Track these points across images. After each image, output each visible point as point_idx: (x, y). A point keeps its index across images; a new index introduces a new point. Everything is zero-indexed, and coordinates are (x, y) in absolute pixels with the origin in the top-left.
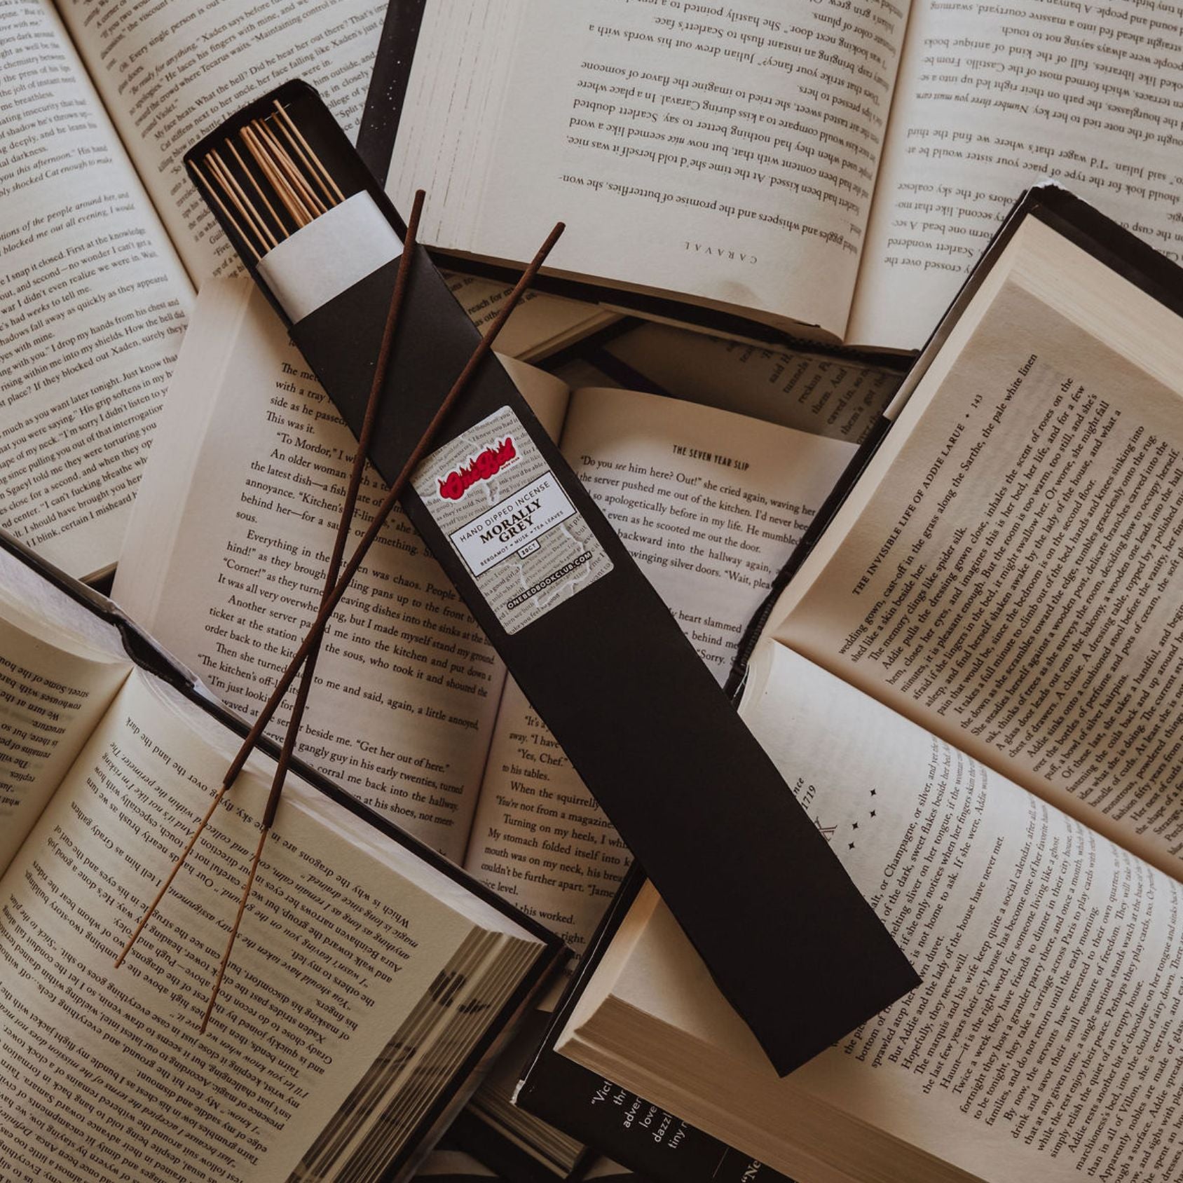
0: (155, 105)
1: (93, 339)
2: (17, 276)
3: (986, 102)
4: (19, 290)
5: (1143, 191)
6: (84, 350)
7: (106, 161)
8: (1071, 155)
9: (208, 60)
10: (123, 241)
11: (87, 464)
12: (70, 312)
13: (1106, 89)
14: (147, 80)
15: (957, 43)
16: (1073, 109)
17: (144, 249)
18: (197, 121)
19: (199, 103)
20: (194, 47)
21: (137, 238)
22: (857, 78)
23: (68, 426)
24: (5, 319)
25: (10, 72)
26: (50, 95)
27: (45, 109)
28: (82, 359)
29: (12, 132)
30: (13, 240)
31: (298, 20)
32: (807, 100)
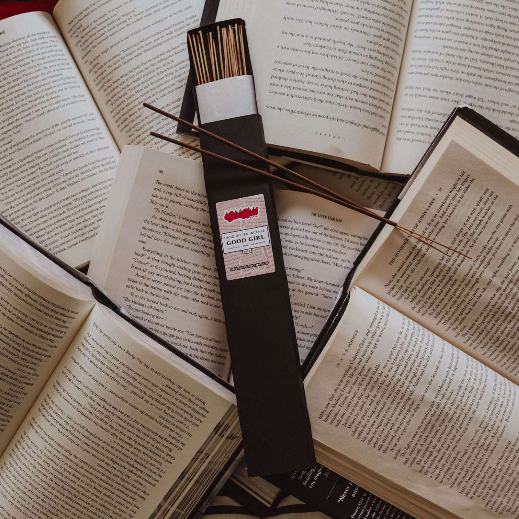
0: (104, 78)
1: (80, 171)
2: (49, 147)
3: (436, 76)
4: (50, 152)
5: (499, 111)
6: (76, 176)
7: (84, 101)
8: (470, 96)
9: (124, 60)
10: (92, 132)
11: (78, 221)
12: (70, 161)
13: (484, 70)
14: (100, 68)
15: (425, 52)
16: (471, 78)
17: (100, 136)
18: (121, 84)
19: (121, 77)
20: (119, 55)
21: (97, 131)
22: (385, 66)
23: (70, 207)
24: (44, 164)
25: (45, 65)
26: (61, 74)
27: (60, 80)
28: (75, 179)
29: (46, 89)
30: (47, 132)
31: (161, 44)
32: (365, 75)
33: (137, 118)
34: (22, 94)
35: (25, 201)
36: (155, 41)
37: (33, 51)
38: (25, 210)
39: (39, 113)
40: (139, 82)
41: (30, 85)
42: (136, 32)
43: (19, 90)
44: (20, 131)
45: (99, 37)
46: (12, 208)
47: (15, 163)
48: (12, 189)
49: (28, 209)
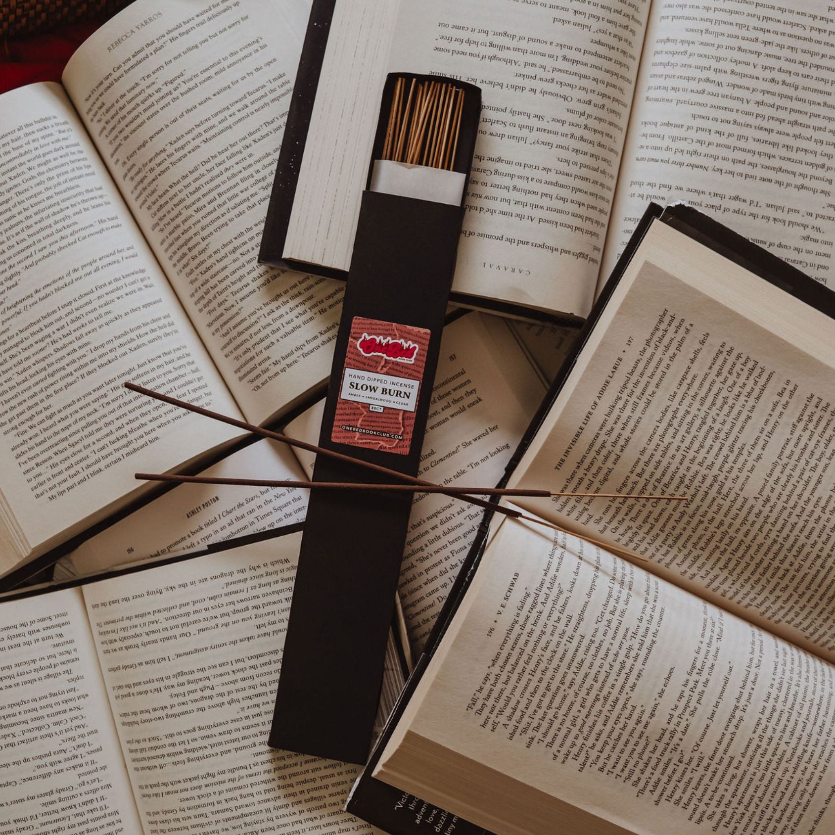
0: (145, 189)
1: (116, 343)
2: (64, 306)
3: (681, 164)
4: (67, 315)
5: (784, 221)
6: (111, 351)
7: (118, 226)
8: (737, 198)
9: (174, 158)
10: (132, 278)
11: (118, 423)
12: (100, 327)
13: (760, 154)
14: (138, 173)
15: (662, 124)
16: (739, 168)
17: (145, 283)
18: (171, 199)
19: (171, 187)
20: (164, 150)
21: (140, 276)
22: (596, 150)
23: (104, 400)
24: (59, 334)
25: (51, 174)
26: (78, 186)
27: (75, 196)
28: (111, 356)
29: (54, 214)
30: (60, 283)
31: (230, 127)
32: (563, 167)
33: (200, 253)
34: (17, 224)
35: (32, 397)
36: (220, 123)
37: (29, 152)
38: (33, 412)
39: (45, 252)
40: (199, 194)
41: (28, 209)
42: (188, 111)
43: (11, 218)
44: (16, 284)
45: (131, 122)
46: (12, 408)
47: (13, 336)
48: (10, 379)
49: (38, 409)
